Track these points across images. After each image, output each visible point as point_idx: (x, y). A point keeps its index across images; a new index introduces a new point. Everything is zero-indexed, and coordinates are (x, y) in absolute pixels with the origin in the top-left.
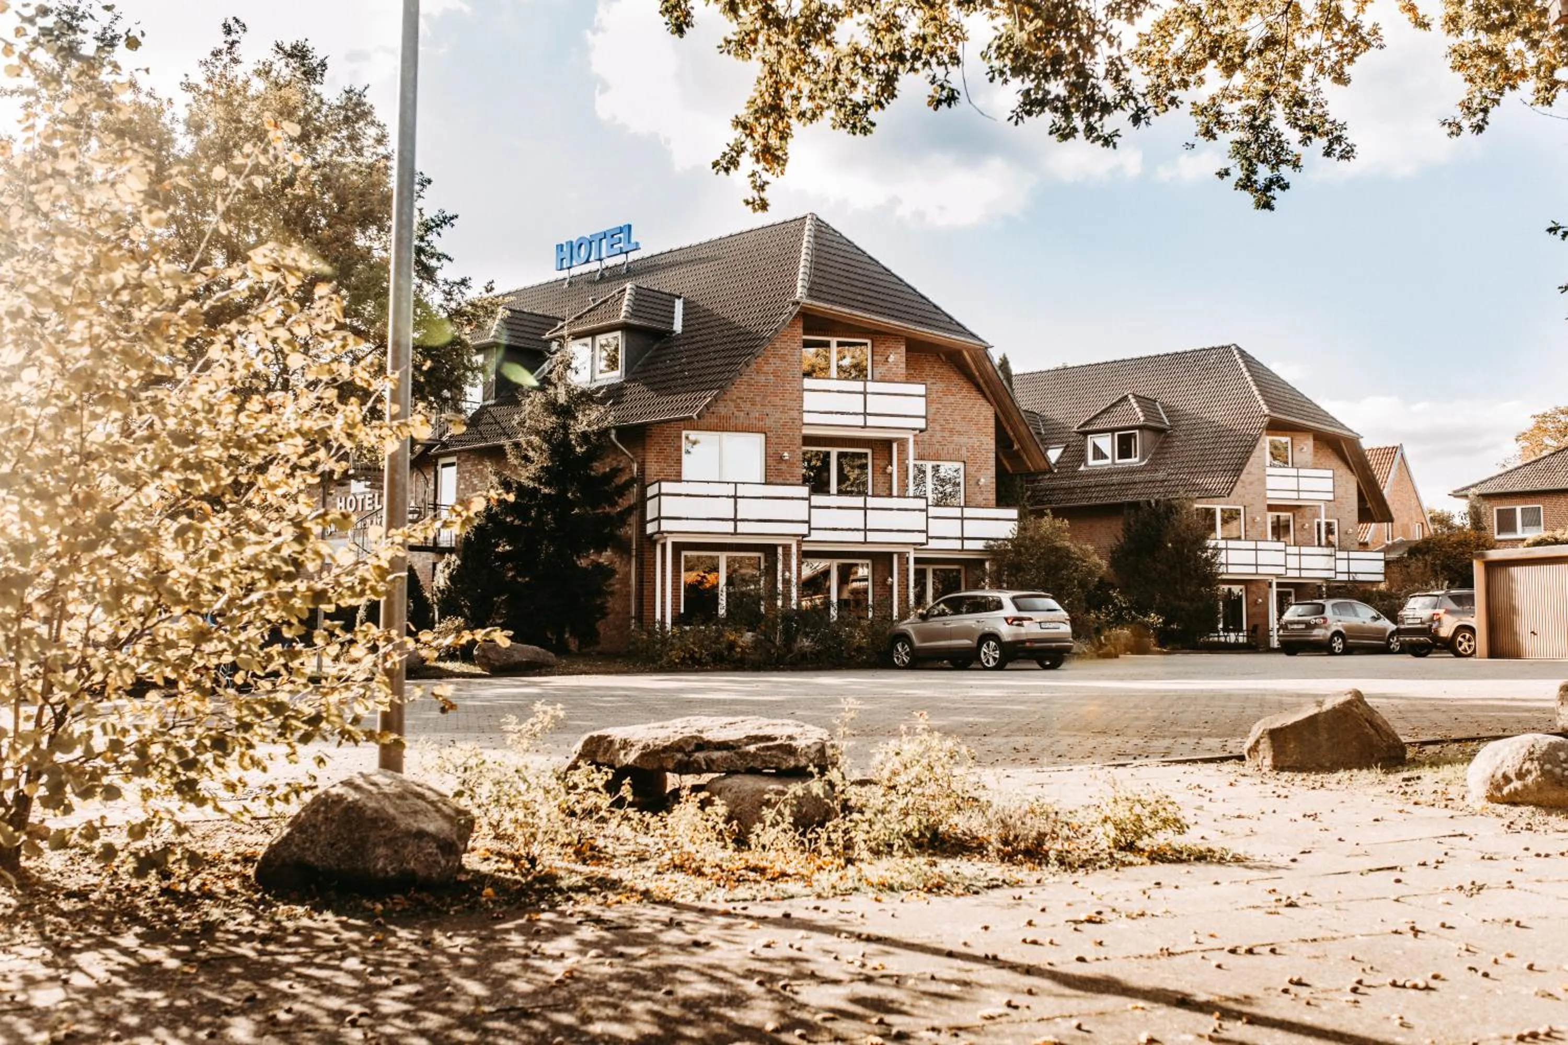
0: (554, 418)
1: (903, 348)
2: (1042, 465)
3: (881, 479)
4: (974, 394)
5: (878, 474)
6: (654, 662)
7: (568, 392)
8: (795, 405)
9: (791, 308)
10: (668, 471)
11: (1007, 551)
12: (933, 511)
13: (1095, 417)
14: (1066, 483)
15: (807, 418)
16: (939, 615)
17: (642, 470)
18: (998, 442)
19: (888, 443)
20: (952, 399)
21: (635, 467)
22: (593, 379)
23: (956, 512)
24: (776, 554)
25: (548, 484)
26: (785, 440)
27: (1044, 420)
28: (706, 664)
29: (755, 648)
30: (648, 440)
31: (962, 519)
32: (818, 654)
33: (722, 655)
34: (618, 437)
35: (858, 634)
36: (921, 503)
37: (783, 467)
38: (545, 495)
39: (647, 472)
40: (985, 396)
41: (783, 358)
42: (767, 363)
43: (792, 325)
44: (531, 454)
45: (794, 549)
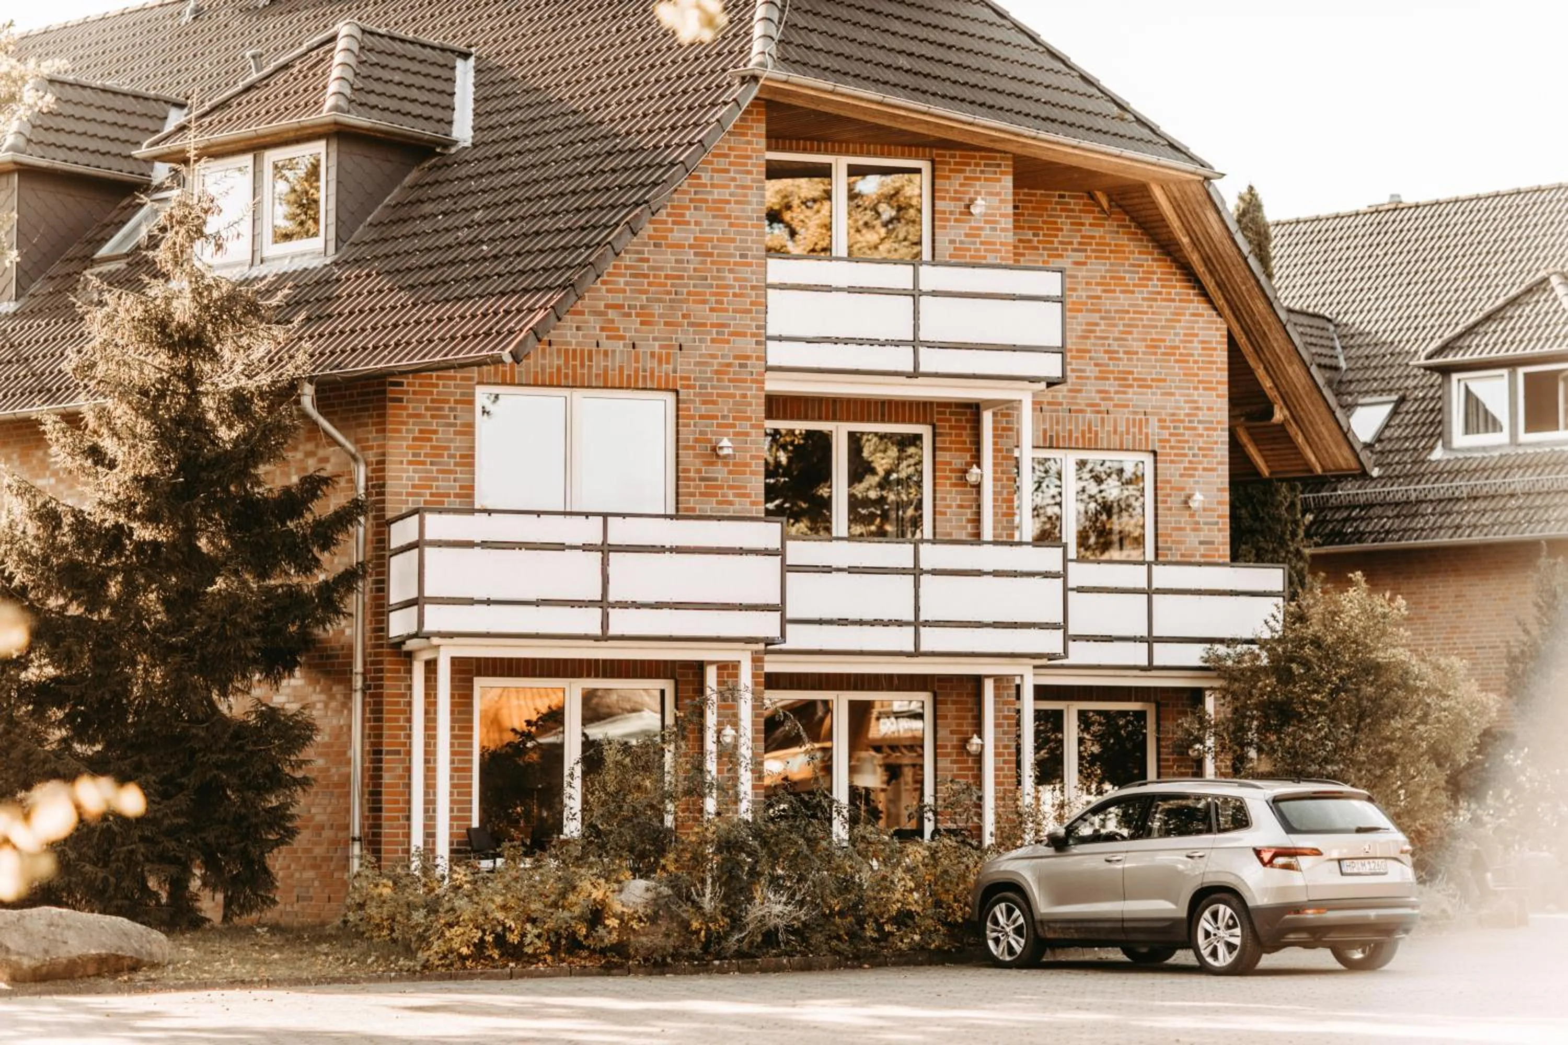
0: (163, 356)
1: (1008, 181)
2: (1343, 458)
3: (953, 497)
4: (1179, 288)
5: (946, 487)
6: (410, 953)
7: (197, 293)
8: (748, 322)
9: (737, 90)
10: (442, 485)
11: (1257, 672)
12: (1080, 574)
13: (1470, 330)
14: (1397, 490)
15: (777, 354)
16: (1097, 838)
17: (378, 485)
18: (1234, 402)
19: (972, 410)
20: (1123, 300)
21: (361, 473)
22: (256, 258)
23: (1135, 576)
24: (700, 689)
25: (151, 517)
26: (724, 407)
27: (1348, 336)
28: (535, 957)
29: (653, 919)
30: (391, 409)
31: (1150, 592)
32: (800, 932)
33: (573, 936)
34: (322, 402)
35: (901, 881)
36: (1050, 558)
37: (720, 472)
38: (140, 546)
39: (392, 486)
40: (1204, 294)
41: (718, 209)
42: (680, 222)
43: (739, 130)
44: (109, 445)
45: (746, 677)
